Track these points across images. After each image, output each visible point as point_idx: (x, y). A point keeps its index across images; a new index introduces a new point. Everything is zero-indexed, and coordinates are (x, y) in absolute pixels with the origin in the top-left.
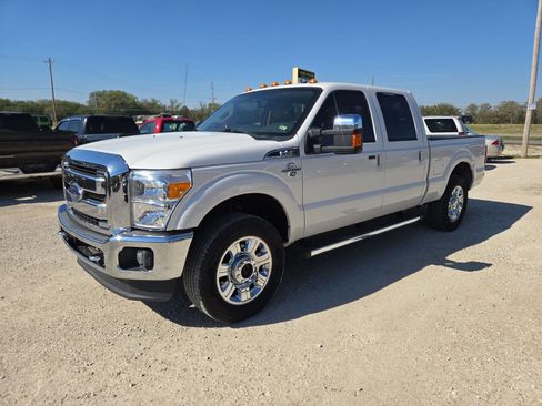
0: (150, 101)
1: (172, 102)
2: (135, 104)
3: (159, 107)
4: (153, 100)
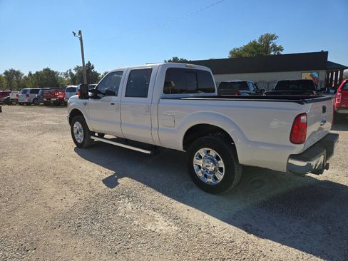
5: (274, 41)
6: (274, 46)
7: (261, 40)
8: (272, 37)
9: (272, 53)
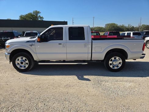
0: (122, 25)
1: (129, 25)
2: (117, 26)
3: (124, 27)
4: (123, 25)
5: (39, 14)
6: (40, 16)
7: (34, 13)
8: (39, 12)
9: (40, 19)
